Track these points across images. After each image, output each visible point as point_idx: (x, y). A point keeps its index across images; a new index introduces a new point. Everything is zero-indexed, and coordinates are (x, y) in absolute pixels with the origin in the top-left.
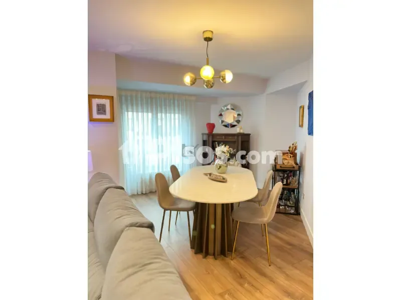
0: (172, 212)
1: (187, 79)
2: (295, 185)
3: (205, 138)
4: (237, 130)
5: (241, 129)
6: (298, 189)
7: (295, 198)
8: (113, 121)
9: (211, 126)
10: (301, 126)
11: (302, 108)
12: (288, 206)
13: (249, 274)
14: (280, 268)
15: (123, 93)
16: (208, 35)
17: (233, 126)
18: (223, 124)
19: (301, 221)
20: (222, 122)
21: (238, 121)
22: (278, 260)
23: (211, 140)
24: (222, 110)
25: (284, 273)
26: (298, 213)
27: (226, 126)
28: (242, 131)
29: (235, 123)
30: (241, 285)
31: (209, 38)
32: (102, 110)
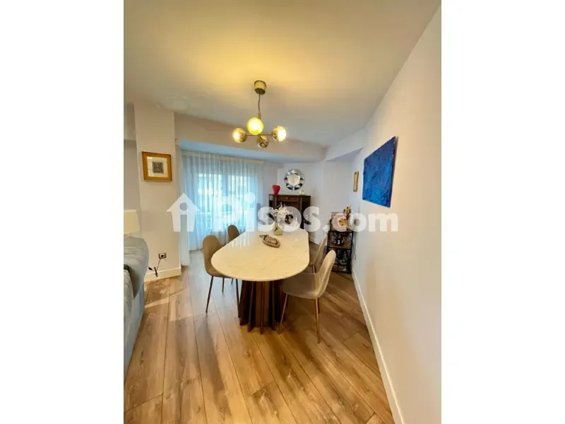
0: (225, 279)
1: (237, 135)
2: (348, 246)
3: (271, 198)
4: (299, 192)
5: (302, 191)
6: (351, 249)
7: (347, 256)
8: (171, 180)
9: (277, 188)
10: (355, 190)
11: (357, 174)
12: (341, 265)
13: (295, 358)
14: (329, 346)
16: (260, 86)
17: (296, 189)
18: (288, 186)
19: (352, 281)
20: (287, 184)
21: (301, 185)
22: (329, 334)
23: (277, 200)
24: (287, 174)
25: (334, 354)
26: (349, 271)
27: (290, 188)
28: (303, 194)
29: (298, 186)
30: (284, 377)
31: (261, 89)
32: (158, 168)
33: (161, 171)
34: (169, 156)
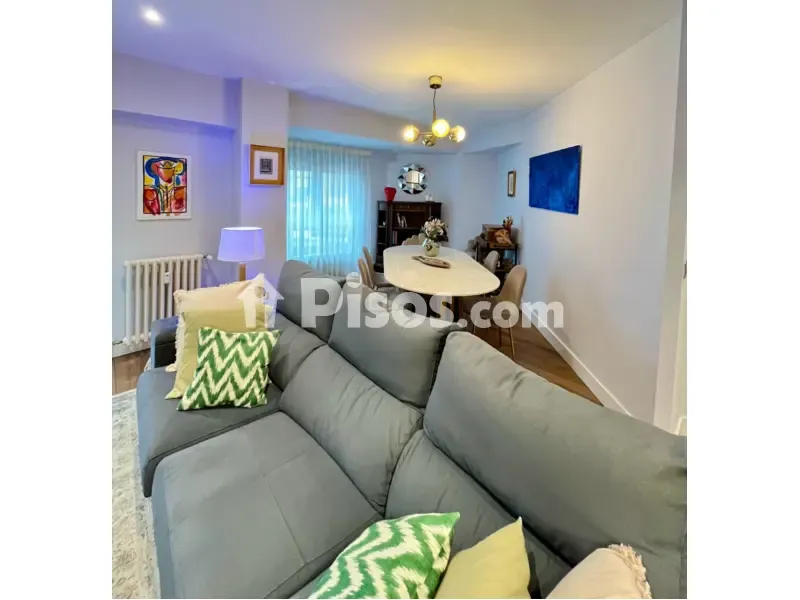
1: (409, 134)
3: (381, 207)
8: (282, 183)
9: (391, 193)
10: (512, 195)
11: (513, 173)
15: (298, 145)
16: (436, 81)
17: (417, 192)
18: (405, 188)
21: (424, 186)
23: (392, 210)
24: (403, 171)
27: (407, 192)
28: (431, 199)
29: (420, 189)
31: (436, 85)
32: (266, 166)
33: (270, 171)
34: (282, 151)
